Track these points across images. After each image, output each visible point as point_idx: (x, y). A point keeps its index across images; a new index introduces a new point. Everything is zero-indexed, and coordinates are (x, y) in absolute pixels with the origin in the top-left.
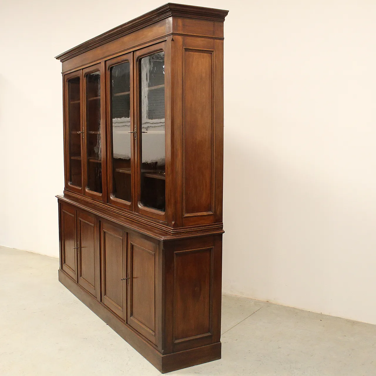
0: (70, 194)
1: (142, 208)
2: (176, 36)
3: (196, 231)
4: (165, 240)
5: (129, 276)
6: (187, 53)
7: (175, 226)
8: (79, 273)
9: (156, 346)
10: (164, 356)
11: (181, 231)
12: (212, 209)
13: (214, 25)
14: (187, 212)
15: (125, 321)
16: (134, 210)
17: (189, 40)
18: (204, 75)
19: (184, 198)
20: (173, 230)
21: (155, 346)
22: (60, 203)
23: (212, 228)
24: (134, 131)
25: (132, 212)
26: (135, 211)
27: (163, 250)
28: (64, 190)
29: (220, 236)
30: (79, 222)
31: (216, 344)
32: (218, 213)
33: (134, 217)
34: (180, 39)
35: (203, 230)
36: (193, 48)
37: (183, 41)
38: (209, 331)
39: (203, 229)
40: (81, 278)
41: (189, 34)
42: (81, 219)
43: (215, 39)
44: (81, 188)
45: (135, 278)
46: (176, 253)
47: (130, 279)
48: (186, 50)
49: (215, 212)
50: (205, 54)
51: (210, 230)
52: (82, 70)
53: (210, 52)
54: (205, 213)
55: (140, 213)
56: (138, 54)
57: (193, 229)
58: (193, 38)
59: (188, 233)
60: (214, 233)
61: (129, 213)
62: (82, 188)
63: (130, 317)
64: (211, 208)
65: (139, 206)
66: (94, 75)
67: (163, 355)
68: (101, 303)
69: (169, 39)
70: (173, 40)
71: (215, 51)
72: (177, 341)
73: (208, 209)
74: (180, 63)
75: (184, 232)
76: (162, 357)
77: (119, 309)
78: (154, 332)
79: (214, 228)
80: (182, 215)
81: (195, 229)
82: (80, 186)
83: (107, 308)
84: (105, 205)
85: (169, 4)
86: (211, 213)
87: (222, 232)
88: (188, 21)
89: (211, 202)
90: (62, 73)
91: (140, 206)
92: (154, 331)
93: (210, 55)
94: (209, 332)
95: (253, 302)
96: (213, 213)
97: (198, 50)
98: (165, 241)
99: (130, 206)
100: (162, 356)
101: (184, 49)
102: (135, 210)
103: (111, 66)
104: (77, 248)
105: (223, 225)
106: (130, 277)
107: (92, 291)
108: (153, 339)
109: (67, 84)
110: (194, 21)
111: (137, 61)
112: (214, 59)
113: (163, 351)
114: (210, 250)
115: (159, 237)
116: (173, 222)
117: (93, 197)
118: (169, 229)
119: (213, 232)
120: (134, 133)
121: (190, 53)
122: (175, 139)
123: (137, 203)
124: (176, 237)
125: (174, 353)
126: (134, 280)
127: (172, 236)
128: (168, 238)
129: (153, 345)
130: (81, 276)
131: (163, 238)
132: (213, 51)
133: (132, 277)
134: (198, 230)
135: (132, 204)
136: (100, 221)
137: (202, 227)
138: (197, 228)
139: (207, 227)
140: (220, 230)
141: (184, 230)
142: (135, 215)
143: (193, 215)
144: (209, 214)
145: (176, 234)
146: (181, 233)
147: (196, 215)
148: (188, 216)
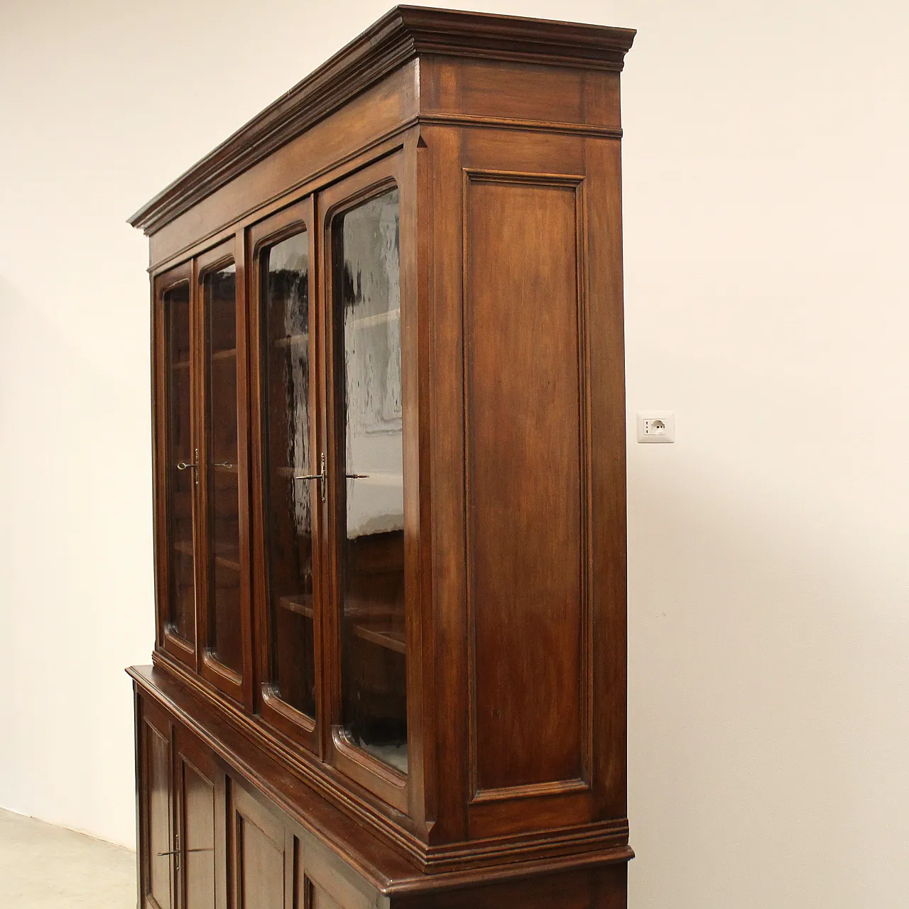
0: (168, 664)
1: (345, 749)
2: (436, 129)
3: (524, 857)
6: (480, 189)
7: (437, 835)
11: (459, 856)
12: (584, 769)
13: (582, 83)
14: (487, 784)
16: (321, 752)
17: (485, 142)
18: (546, 270)
19: (472, 730)
20: (427, 853)
23: (583, 841)
24: (319, 472)
25: (316, 759)
26: (324, 759)
28: (153, 651)
29: (618, 870)
30: (179, 765)
32: (608, 782)
33: (319, 779)
34: (449, 137)
35: (546, 850)
36: (501, 172)
37: (463, 147)
39: (548, 846)
41: (486, 119)
42: (185, 759)
43: (590, 136)
44: (192, 651)
48: (475, 178)
49: (597, 782)
50: (552, 193)
51: (575, 850)
52: (192, 260)
53: (570, 186)
54: (555, 787)
56: (328, 199)
57: (507, 846)
58: (503, 135)
59: (488, 863)
60: (593, 859)
62: (194, 652)
64: (579, 766)
65: (336, 740)
66: (225, 275)
69: (410, 141)
70: (421, 143)
71: (589, 183)
73: (569, 770)
74: (452, 230)
75: (472, 860)
79: (591, 843)
80: (466, 795)
81: (519, 847)
82: (191, 643)
84: (249, 720)
85: (402, 11)
86: (579, 785)
87: (622, 855)
88: (479, 72)
90: (148, 271)
91: (339, 741)
93: (567, 194)
96: (588, 782)
97: (522, 178)
98: (396, 897)
99: (311, 737)
101: (465, 175)
102: (324, 754)
103: (263, 246)
104: (175, 854)
105: (627, 831)
109: (162, 304)
110: (503, 74)
111: (326, 226)
112: (585, 207)
116: (429, 825)
117: (221, 686)
118: (415, 848)
119: (590, 857)
120: (319, 480)
121: (492, 188)
122: (433, 513)
123: (331, 730)
124: (437, 879)
127: (426, 877)
128: (407, 884)
131: (386, 887)
132: (582, 180)
134: (528, 852)
135: (317, 728)
137: (545, 838)
138: (524, 844)
139: (563, 838)
140: (618, 846)
141: (474, 851)
142: (325, 770)
143: (509, 796)
144: (573, 788)
145: (442, 868)
146: (459, 863)
147: (521, 795)
148: (488, 798)
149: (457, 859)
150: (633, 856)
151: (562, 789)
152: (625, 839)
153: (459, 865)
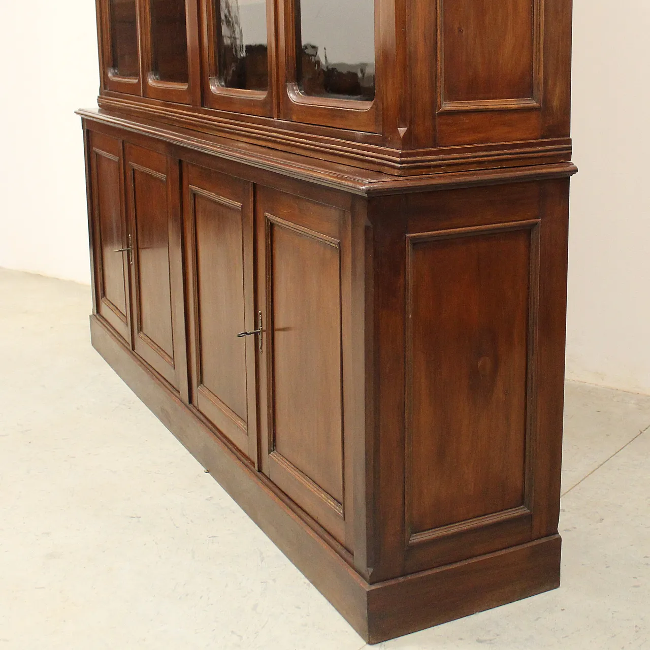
0: (112, 101)
1: (300, 100)
4: (375, 190)
5: (264, 324)
7: (408, 141)
8: (136, 321)
9: (348, 551)
10: (373, 587)
11: (429, 161)
12: (535, 88)
14: (452, 95)
15: (253, 463)
16: (275, 111)
20: (401, 156)
21: (343, 552)
22: (88, 131)
23: (536, 155)
25: (272, 119)
26: (278, 116)
27: (367, 229)
28: (99, 95)
29: (562, 183)
30: (130, 174)
31: (544, 540)
32: (556, 103)
33: (275, 135)
38: (522, 502)
39: (504, 156)
40: (141, 334)
42: (136, 166)
44: (137, 81)
45: (280, 330)
46: (412, 239)
47: (264, 334)
49: (546, 101)
51: (529, 162)
54: (512, 103)
55: (294, 118)
57: (470, 154)
59: (454, 168)
60: (544, 171)
61: (261, 126)
62: (139, 81)
63: (269, 453)
64: (531, 86)
65: (291, 95)
67: (371, 584)
68: (190, 406)
72: (417, 538)
73: (523, 88)
75: (440, 166)
76: (369, 593)
77: (238, 427)
78: (341, 503)
79: (541, 157)
80: (434, 104)
82: (136, 75)
83: (205, 421)
84: (197, 114)
86: (531, 103)
87: (567, 169)
89: (531, 66)
91: (294, 96)
92: (341, 500)
94: (522, 504)
95: (633, 402)
96: (540, 103)
98: (373, 196)
99: (264, 103)
100: (368, 588)
102: (279, 112)
104: (128, 250)
105: (571, 148)
106: (264, 328)
107: (168, 373)
108: (338, 528)
113: (371, 570)
114: (528, 231)
115: (354, 182)
116: (402, 130)
117: (167, 98)
118: (387, 156)
119: (541, 169)
123: (285, 87)
124: (411, 180)
125: (409, 577)
126: (280, 336)
127: (396, 178)
128: (383, 183)
129: (339, 548)
130: (140, 329)
131: (364, 185)
133: (272, 329)
134: (489, 161)
135: (270, 95)
136: (180, 161)
137: (503, 150)
138: (485, 153)
139: (518, 150)
140: (562, 162)
141: (441, 156)
142: (281, 126)
143: (472, 108)
144: (526, 105)
145: (414, 171)
146: (429, 167)
147: (481, 107)
148: (454, 108)
149: (427, 163)
150: (576, 171)
151: (517, 106)
152: (569, 156)
153: (428, 168)
